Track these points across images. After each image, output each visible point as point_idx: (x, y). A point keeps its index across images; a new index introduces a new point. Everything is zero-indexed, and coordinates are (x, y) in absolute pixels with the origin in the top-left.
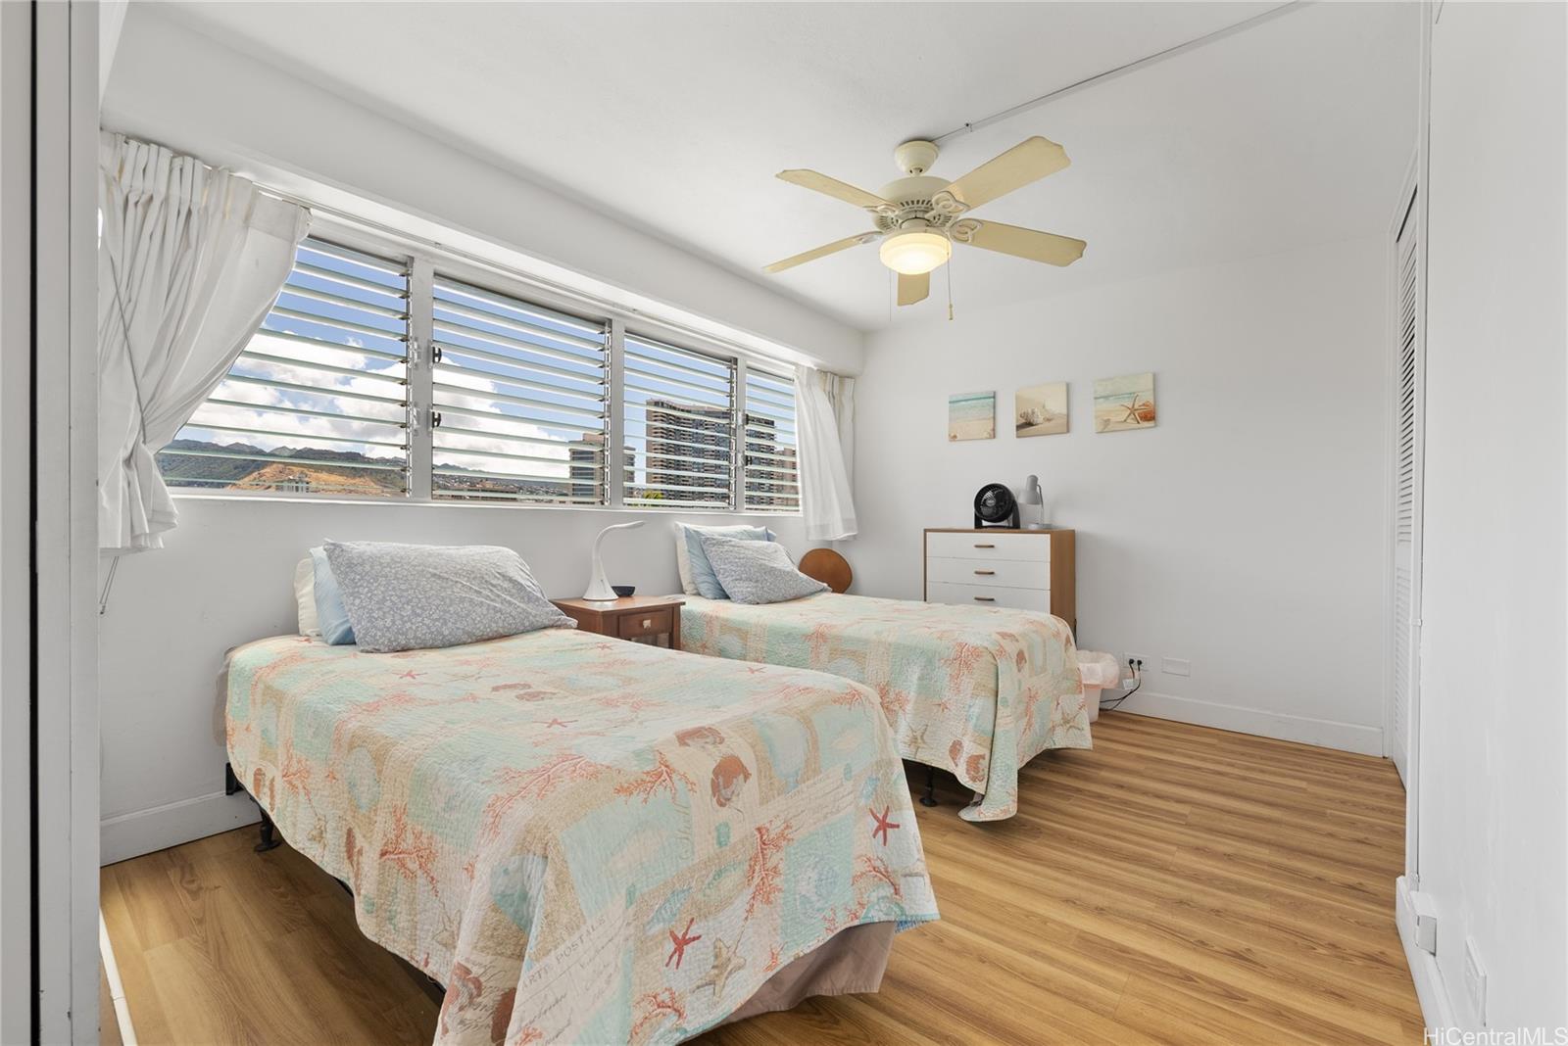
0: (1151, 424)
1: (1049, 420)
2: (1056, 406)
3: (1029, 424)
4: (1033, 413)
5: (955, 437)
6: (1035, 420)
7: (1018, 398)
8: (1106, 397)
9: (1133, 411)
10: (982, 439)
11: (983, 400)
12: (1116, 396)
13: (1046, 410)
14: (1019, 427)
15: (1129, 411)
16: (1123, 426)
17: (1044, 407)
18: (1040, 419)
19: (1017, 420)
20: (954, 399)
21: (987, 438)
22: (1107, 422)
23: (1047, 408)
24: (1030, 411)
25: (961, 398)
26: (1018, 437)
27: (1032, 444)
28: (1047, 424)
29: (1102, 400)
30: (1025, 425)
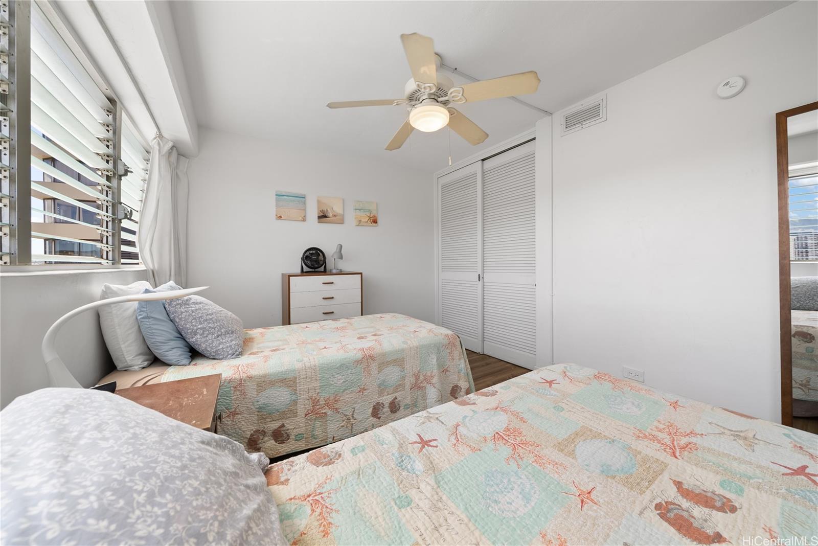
0: (374, 224)
1: (335, 216)
2: (338, 209)
3: (325, 216)
4: (327, 211)
5: (280, 217)
6: (328, 215)
7: (319, 202)
8: (360, 210)
9: (370, 218)
10: (299, 221)
11: (299, 199)
12: (365, 210)
13: (334, 211)
14: (319, 217)
15: (368, 218)
16: (366, 224)
17: (332, 209)
18: (331, 215)
19: (318, 213)
20: (279, 193)
21: (301, 221)
22: (360, 221)
23: (334, 209)
24: (325, 210)
25: (284, 194)
26: (319, 222)
27: (325, 227)
28: (334, 218)
29: (358, 211)
30: (323, 217)
